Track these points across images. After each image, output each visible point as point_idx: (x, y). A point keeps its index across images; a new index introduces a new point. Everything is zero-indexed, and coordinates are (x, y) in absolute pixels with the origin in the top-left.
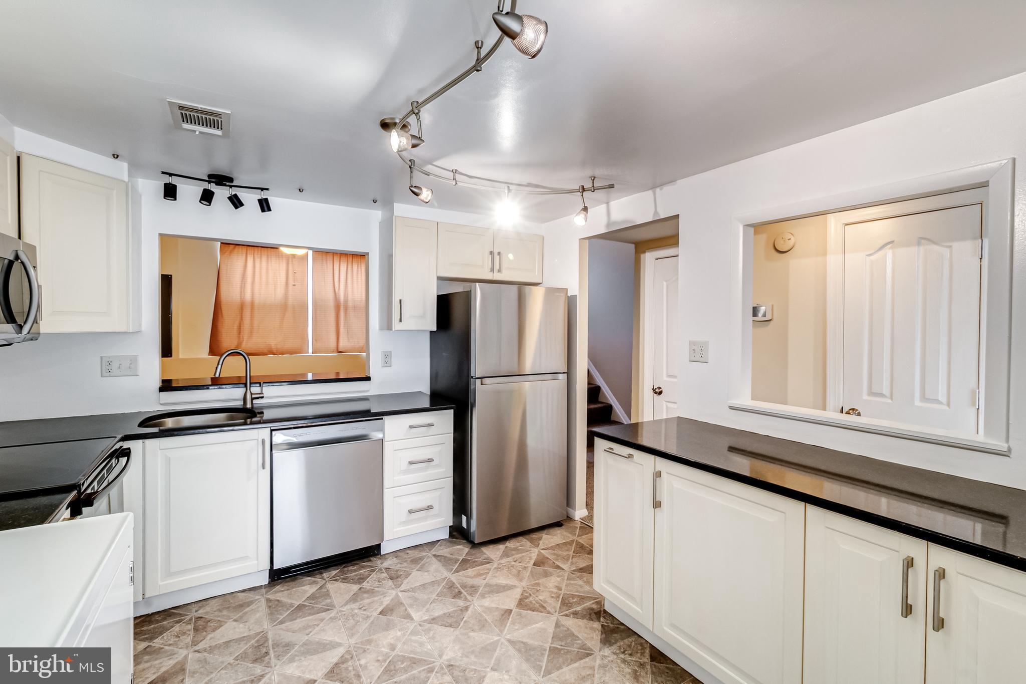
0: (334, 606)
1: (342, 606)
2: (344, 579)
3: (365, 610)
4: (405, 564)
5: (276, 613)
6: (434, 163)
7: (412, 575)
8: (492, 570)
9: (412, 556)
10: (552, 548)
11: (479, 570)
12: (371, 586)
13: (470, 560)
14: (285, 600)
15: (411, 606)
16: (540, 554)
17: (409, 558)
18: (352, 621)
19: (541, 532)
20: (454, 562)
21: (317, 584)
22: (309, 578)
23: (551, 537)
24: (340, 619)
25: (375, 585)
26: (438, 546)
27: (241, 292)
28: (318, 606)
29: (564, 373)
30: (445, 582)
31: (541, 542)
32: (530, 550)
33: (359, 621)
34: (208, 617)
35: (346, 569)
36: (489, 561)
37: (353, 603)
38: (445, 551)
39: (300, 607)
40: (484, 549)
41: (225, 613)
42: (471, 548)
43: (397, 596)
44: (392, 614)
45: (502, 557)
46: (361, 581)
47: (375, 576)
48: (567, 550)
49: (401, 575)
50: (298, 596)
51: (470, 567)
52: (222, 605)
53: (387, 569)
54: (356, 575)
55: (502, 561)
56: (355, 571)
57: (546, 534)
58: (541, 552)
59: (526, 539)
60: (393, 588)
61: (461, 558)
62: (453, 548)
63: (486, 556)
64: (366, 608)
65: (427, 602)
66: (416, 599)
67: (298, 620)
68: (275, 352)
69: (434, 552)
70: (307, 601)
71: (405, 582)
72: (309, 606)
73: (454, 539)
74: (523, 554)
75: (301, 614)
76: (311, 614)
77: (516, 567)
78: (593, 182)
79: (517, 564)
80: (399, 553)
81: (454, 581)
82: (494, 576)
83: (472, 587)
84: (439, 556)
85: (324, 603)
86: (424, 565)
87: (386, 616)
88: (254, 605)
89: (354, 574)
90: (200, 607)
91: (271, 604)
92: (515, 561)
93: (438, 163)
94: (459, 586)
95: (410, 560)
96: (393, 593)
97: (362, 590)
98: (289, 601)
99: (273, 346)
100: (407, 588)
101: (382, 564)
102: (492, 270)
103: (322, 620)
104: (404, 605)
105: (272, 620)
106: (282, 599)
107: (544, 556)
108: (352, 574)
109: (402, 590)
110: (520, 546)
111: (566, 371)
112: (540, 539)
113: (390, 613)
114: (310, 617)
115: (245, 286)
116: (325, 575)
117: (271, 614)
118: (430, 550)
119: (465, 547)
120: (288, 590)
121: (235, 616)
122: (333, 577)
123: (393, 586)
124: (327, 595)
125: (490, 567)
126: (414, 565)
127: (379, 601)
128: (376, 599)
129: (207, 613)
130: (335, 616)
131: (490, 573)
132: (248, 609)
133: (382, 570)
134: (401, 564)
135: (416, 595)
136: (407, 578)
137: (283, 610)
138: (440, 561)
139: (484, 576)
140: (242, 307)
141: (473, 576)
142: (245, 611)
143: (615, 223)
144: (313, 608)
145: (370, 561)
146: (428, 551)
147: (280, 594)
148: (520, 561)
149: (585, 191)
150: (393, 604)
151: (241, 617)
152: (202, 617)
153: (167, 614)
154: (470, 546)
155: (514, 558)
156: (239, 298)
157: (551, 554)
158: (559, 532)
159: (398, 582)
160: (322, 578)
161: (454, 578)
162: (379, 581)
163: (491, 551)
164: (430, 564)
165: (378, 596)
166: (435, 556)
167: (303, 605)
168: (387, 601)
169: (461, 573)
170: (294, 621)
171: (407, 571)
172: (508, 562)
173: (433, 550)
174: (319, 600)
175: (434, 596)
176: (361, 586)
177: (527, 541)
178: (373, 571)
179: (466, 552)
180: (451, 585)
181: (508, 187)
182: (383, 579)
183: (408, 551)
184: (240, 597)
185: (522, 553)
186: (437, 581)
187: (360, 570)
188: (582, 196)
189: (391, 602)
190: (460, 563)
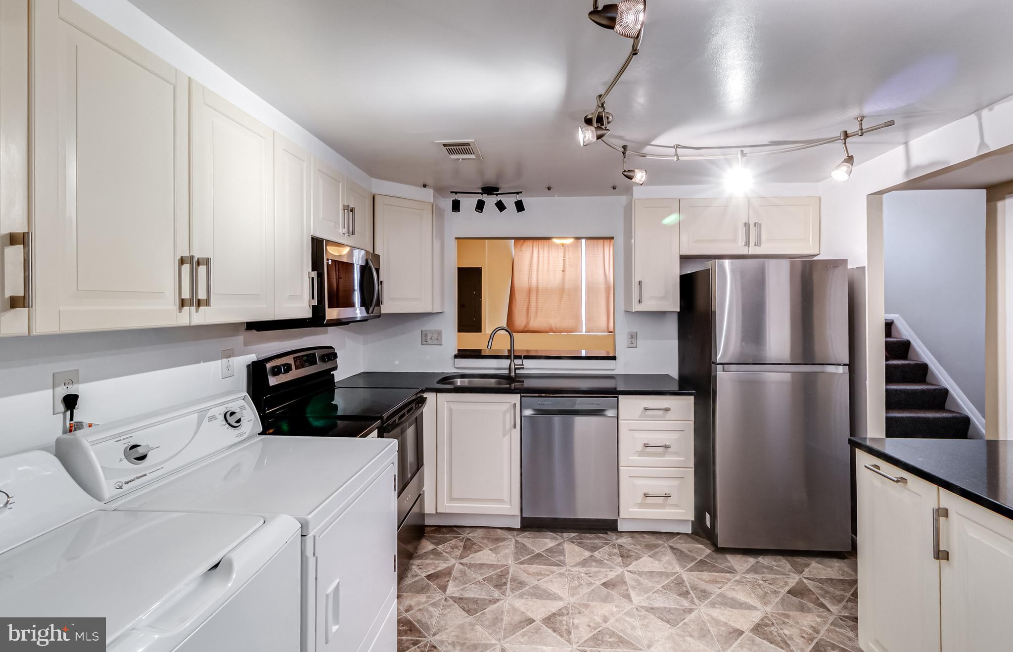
0: (565, 564)
1: (572, 566)
2: (579, 543)
3: (590, 576)
4: (638, 547)
5: (520, 554)
6: (652, 143)
7: (642, 559)
8: (732, 581)
9: (648, 540)
10: (820, 581)
11: (716, 576)
12: (601, 557)
13: (708, 563)
14: (528, 545)
15: (634, 588)
16: (800, 582)
17: (644, 542)
18: (576, 582)
19: (812, 559)
20: (690, 560)
21: (557, 540)
22: (552, 533)
23: (825, 568)
24: (567, 577)
25: (605, 557)
26: (677, 539)
27: (529, 279)
28: (552, 559)
29: (845, 365)
30: (674, 577)
31: (807, 570)
32: (789, 575)
33: (582, 585)
34: (475, 541)
35: (583, 535)
36: (731, 571)
37: (582, 567)
38: (684, 546)
39: (539, 556)
40: (729, 557)
41: (485, 541)
42: (713, 551)
43: (623, 574)
44: (613, 589)
45: (748, 571)
46: (594, 549)
47: (607, 549)
48: (843, 590)
49: (632, 555)
50: (539, 546)
51: (706, 570)
52: (485, 534)
53: (620, 546)
54: (590, 543)
55: (748, 576)
56: (591, 539)
57: (817, 562)
58: (803, 581)
59: (787, 560)
60: (620, 566)
61: (699, 558)
62: (694, 545)
63: (729, 564)
64: (592, 575)
65: (651, 590)
66: (640, 583)
67: (534, 566)
68: (555, 330)
69: (671, 543)
70: (545, 552)
71: (634, 563)
72: (545, 557)
73: (697, 537)
74: (778, 576)
75: (538, 561)
76: (545, 564)
77: (764, 587)
78: (861, 124)
79: (766, 584)
80: (636, 535)
81: (685, 579)
82: (733, 589)
83: (703, 591)
84: (675, 549)
85: (557, 558)
86: (657, 553)
87: (607, 588)
88: (506, 542)
89: (589, 541)
90: (471, 532)
91: (518, 545)
92: (764, 581)
93: (653, 143)
94: (688, 585)
95: (644, 544)
96: (619, 570)
97: (593, 558)
98: (532, 548)
99: (553, 325)
100: (635, 570)
101: (617, 539)
102: (747, 244)
103: (553, 572)
104: (627, 585)
105: (516, 559)
106: (526, 544)
107: (806, 586)
108: (587, 541)
109: (628, 569)
110: (776, 566)
111: (847, 362)
112: (807, 565)
113: (611, 587)
114: (545, 567)
115: (531, 273)
116: (565, 535)
117: (516, 553)
118: (667, 541)
119: (707, 548)
120: (533, 538)
121: (491, 546)
122: (571, 539)
123: (622, 564)
124: (562, 553)
125: (731, 577)
126: (647, 551)
127: (605, 573)
128: (602, 570)
129: (474, 537)
130: (563, 573)
131: (729, 584)
132: (501, 544)
133: (615, 545)
134: (635, 545)
135: (641, 579)
136: (637, 560)
137: (526, 554)
138: (675, 554)
139: (721, 585)
140: (529, 291)
141: (707, 580)
142: (498, 545)
143: (918, 168)
144: (548, 559)
145: (607, 534)
146: (665, 540)
147: (525, 540)
148: (771, 582)
149: (848, 137)
150: (617, 580)
151: (495, 549)
152: (470, 539)
153: (451, 529)
154: (713, 549)
155: (763, 577)
156: (527, 283)
157: (817, 587)
158: (837, 564)
159: (628, 561)
160: (562, 537)
161: (686, 576)
162: (609, 555)
163: (737, 561)
164: (663, 554)
165: (605, 568)
166: (671, 547)
167: (541, 554)
168: (612, 575)
169: (694, 573)
170: (531, 566)
171: (639, 554)
172: (755, 579)
173: (671, 541)
174: (555, 555)
175: (659, 587)
176: (593, 554)
177: (787, 563)
178: (607, 544)
179: (707, 554)
180: (680, 582)
181: (742, 151)
182: (614, 555)
183: (645, 535)
184: (499, 533)
185: (777, 574)
186: (666, 572)
187: (596, 539)
188: (845, 143)
189: (615, 577)
190: (696, 563)
